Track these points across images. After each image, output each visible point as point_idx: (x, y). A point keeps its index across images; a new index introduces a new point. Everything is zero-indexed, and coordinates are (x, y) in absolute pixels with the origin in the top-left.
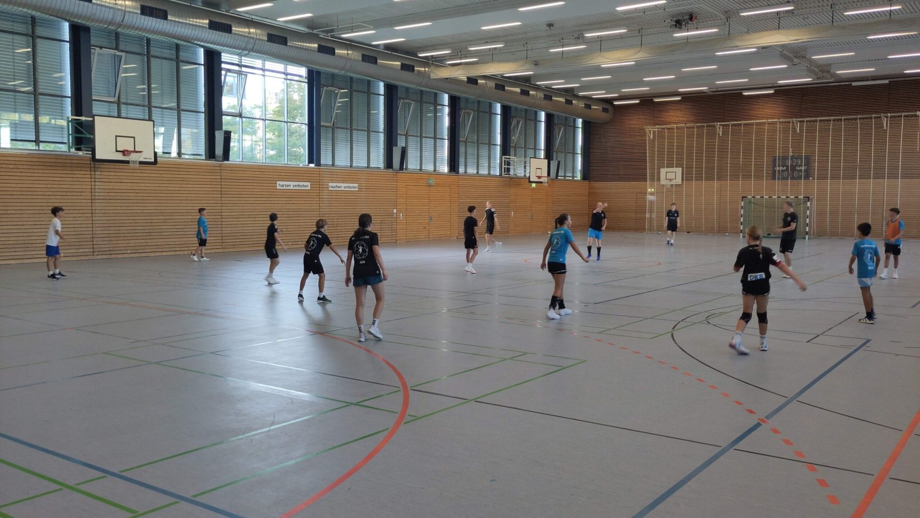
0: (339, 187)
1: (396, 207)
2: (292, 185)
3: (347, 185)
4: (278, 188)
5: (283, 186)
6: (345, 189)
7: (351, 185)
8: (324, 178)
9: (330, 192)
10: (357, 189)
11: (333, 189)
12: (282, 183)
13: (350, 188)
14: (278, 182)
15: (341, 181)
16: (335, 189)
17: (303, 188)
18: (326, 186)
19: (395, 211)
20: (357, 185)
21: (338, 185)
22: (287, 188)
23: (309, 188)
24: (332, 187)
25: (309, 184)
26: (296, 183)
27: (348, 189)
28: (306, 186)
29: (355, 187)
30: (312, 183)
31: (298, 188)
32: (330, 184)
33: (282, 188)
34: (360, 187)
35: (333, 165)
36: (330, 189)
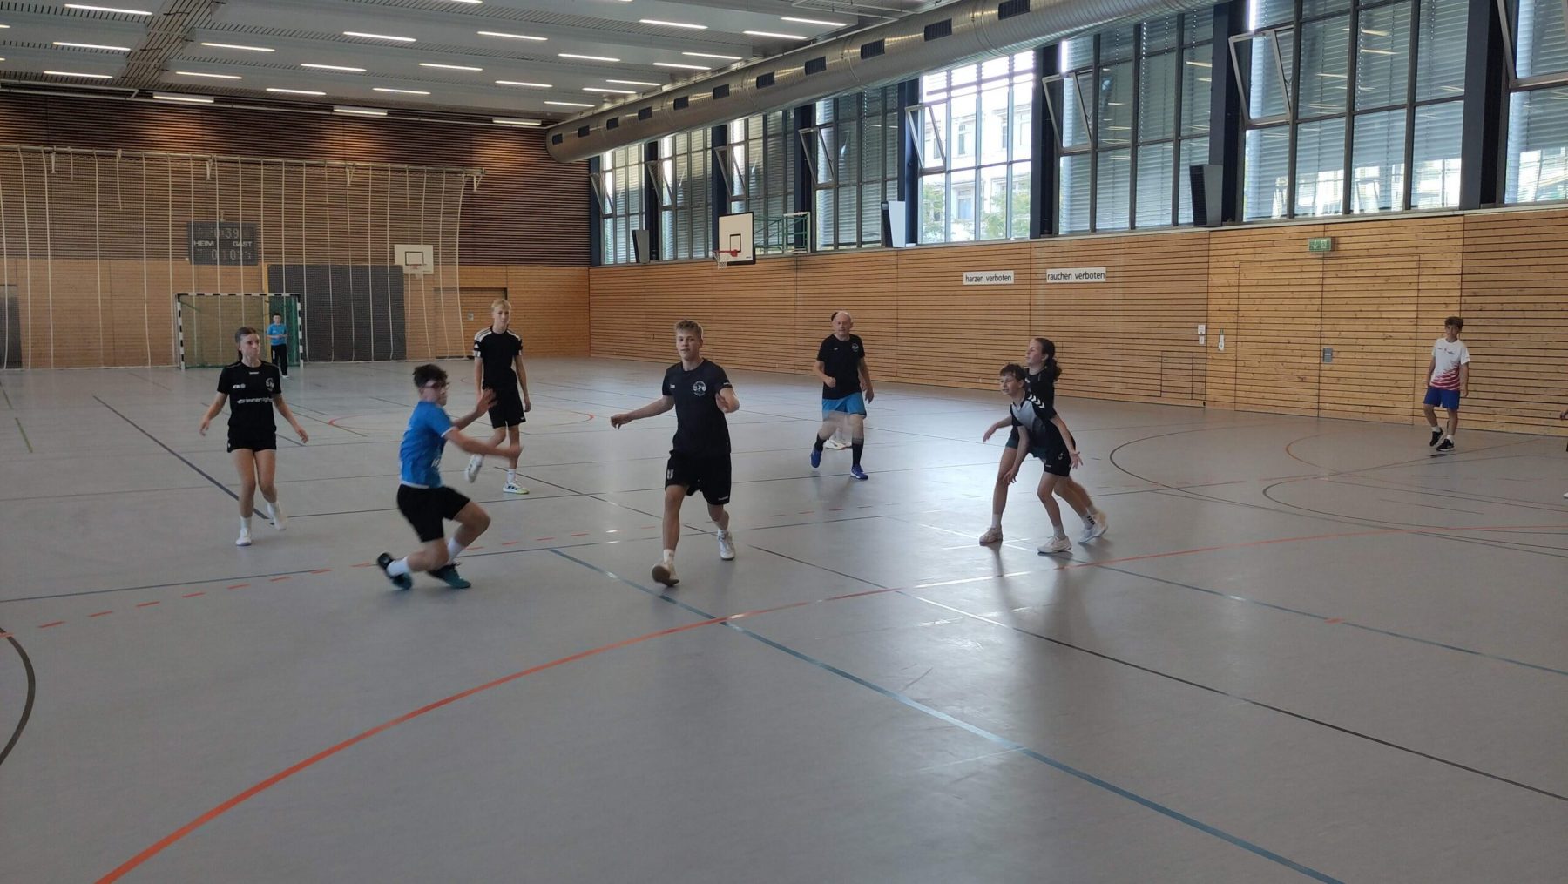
0: (1065, 277)
1: (1204, 319)
2: (985, 277)
3: (1082, 271)
4: (965, 283)
5: (971, 280)
6: (1078, 280)
7: (1091, 271)
8: (1038, 261)
9: (1048, 287)
10: (1103, 280)
11: (1054, 281)
12: (970, 274)
13: (1089, 276)
14: (965, 274)
15: (1069, 265)
16: (1057, 281)
17: (1002, 282)
18: (1040, 277)
19: (1201, 329)
20: (1102, 270)
21: (1065, 271)
22: (977, 283)
23: (1012, 281)
24: (1053, 277)
25: (1011, 273)
26: (992, 274)
27: (1084, 280)
28: (1007, 278)
29: (1099, 275)
30: (1018, 272)
31: (994, 282)
32: (1050, 272)
33: (971, 283)
34: (1111, 274)
35: (1093, 229)
36: (1049, 281)
